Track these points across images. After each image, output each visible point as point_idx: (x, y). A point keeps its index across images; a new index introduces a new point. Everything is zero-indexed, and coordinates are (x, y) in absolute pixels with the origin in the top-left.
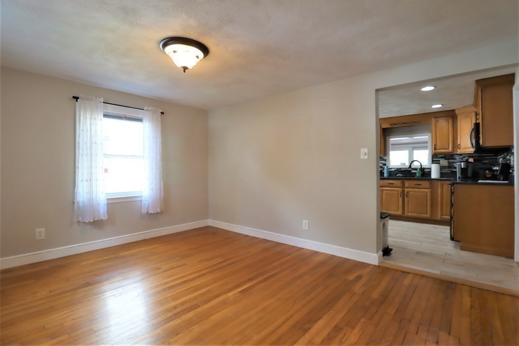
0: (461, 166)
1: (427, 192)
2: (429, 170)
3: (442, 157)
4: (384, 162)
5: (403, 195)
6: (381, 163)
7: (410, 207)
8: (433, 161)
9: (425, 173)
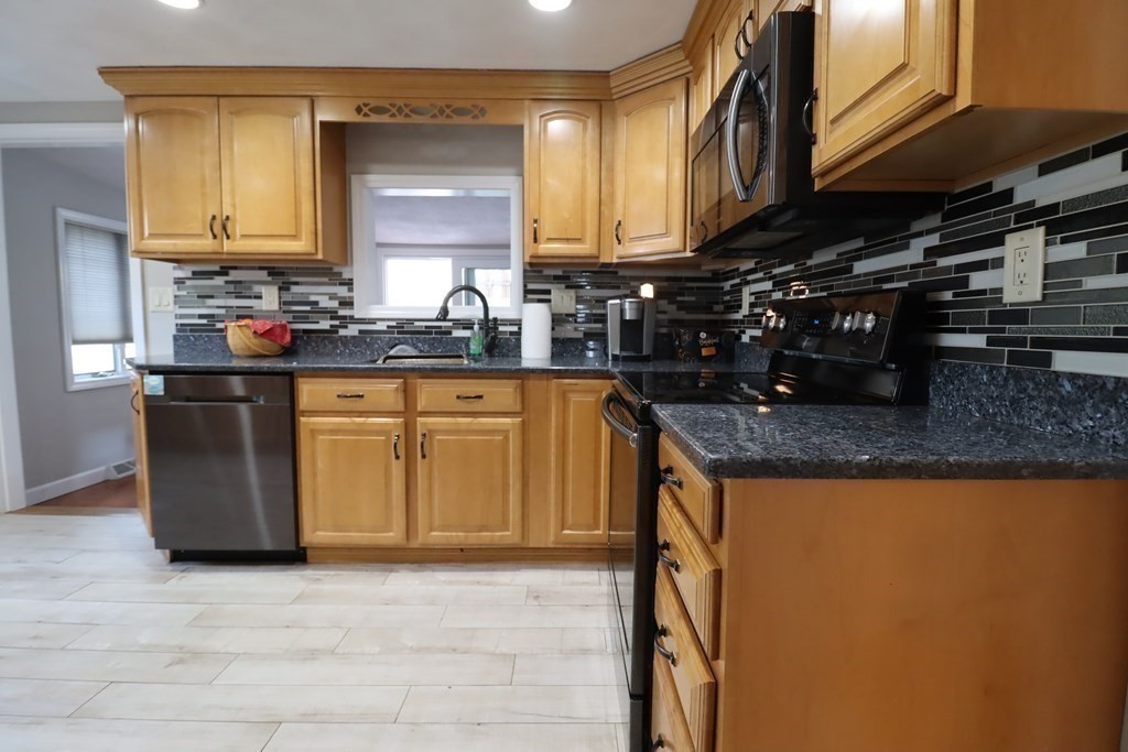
0: (622, 311)
1: (505, 433)
2: (515, 329)
3: (557, 279)
4: (342, 291)
5: (410, 448)
6: (332, 297)
7: (436, 501)
8: (527, 292)
9: (498, 340)
